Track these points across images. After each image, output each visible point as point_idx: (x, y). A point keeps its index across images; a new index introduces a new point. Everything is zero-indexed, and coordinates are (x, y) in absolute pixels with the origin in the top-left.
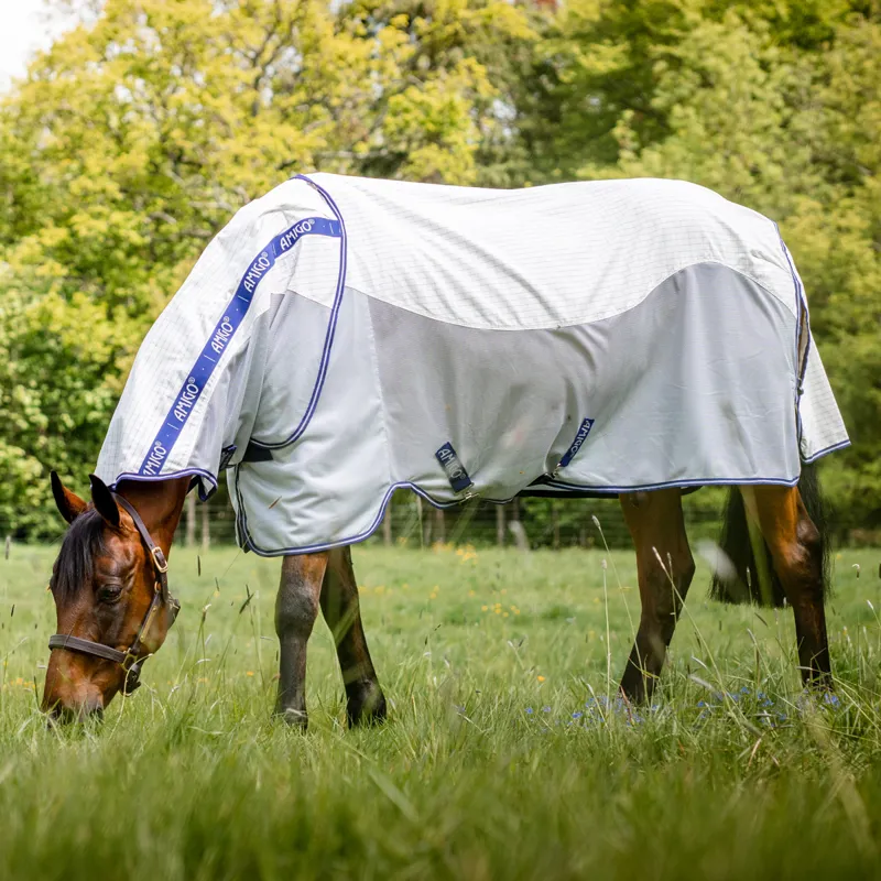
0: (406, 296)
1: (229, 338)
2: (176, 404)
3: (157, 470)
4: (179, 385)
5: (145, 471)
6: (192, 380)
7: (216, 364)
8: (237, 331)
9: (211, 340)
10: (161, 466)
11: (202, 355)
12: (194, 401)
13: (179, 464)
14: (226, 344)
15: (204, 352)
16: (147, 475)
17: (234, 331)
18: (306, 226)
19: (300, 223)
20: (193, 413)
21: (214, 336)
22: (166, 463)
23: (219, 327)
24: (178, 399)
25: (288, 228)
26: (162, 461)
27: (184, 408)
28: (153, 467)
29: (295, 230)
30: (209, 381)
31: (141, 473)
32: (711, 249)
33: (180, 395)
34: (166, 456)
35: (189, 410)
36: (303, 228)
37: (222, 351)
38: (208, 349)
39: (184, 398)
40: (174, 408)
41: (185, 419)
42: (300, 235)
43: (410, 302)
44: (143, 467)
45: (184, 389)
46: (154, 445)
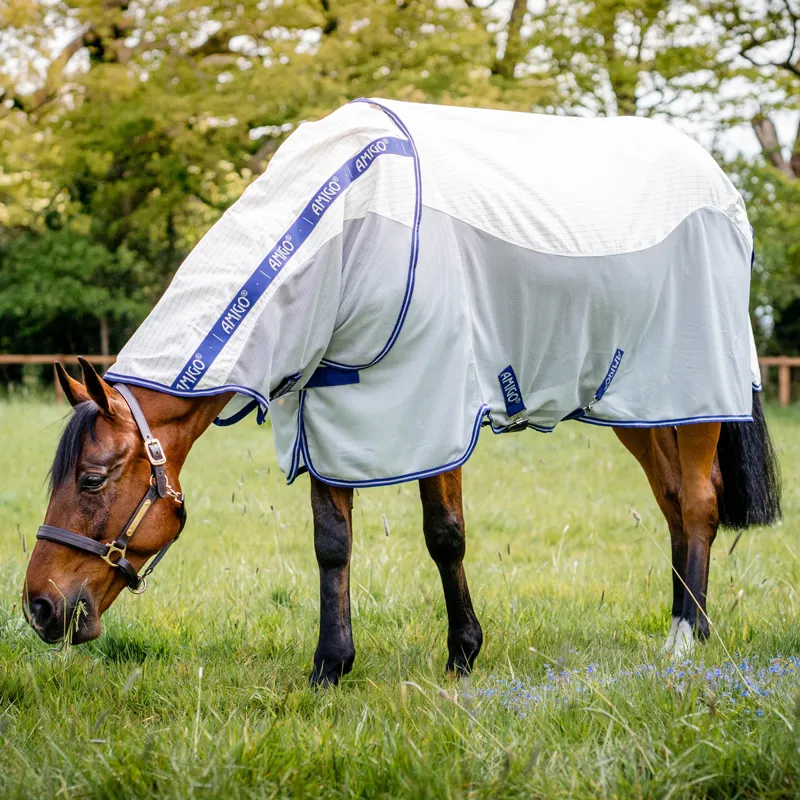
0: (484, 218)
1: (289, 256)
2: (225, 314)
3: (192, 385)
4: (230, 297)
5: (178, 386)
6: (245, 293)
7: (271, 281)
8: (299, 250)
9: (269, 256)
10: (196, 382)
11: (257, 271)
12: (244, 315)
13: (216, 380)
14: (284, 263)
15: (260, 267)
16: (180, 390)
17: (295, 250)
18: (381, 146)
19: (375, 143)
20: (241, 327)
21: (272, 253)
22: (202, 379)
23: (280, 243)
24: (228, 311)
25: (363, 148)
26: (199, 377)
27: (233, 320)
28: (188, 383)
29: (370, 150)
30: (261, 297)
31: (173, 387)
32: (712, 195)
33: (230, 306)
34: (203, 372)
35: (237, 323)
36: (378, 149)
37: (279, 269)
38: (265, 265)
39: (234, 310)
40: (222, 318)
41: (232, 332)
42: (376, 155)
43: (489, 225)
44: (177, 381)
45: (235, 301)
46: (193, 358)
